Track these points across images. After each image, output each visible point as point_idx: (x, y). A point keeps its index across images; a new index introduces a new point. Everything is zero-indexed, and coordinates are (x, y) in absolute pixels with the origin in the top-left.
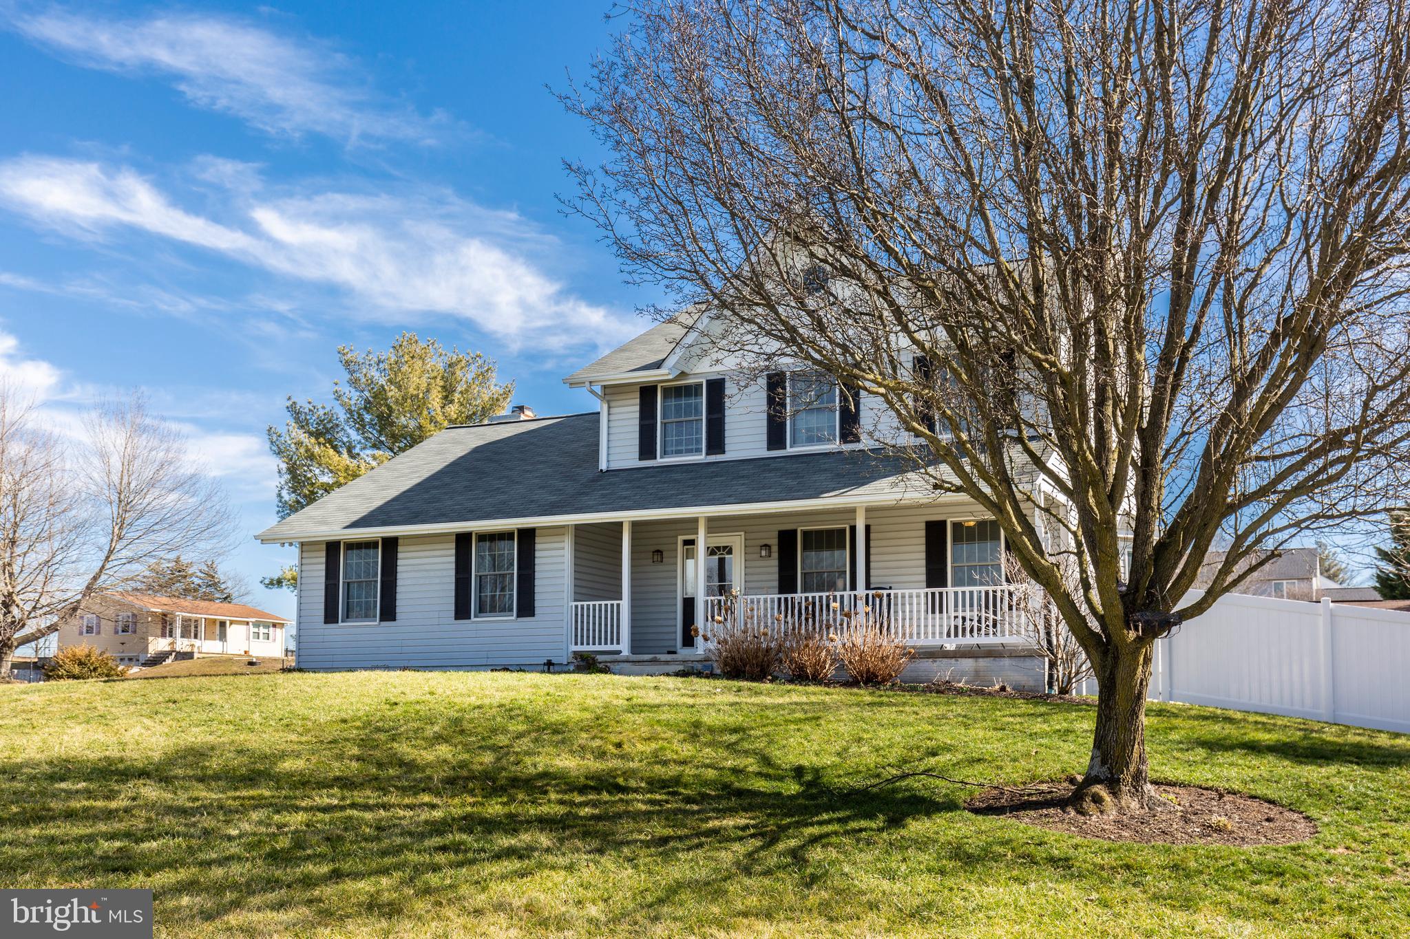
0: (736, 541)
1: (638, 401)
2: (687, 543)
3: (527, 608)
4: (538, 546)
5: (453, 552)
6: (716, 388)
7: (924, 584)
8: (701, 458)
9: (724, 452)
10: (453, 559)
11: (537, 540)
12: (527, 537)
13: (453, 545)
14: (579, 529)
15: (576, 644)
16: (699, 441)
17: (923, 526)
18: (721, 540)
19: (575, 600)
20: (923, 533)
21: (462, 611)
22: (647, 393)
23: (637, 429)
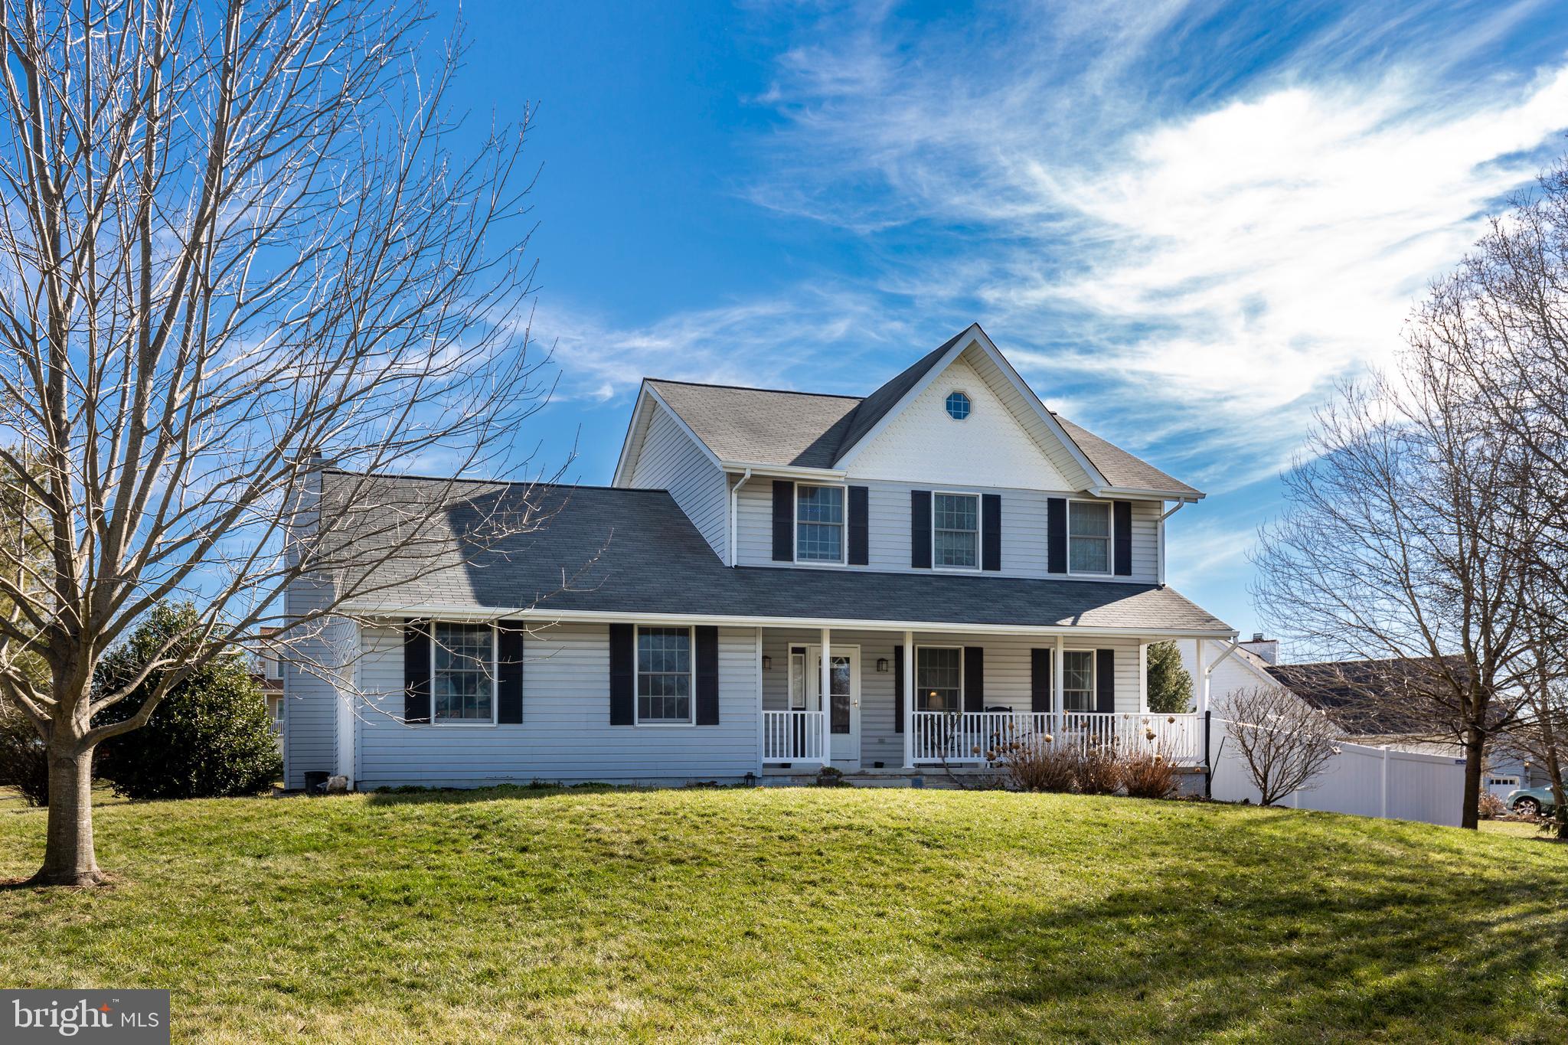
0: (855, 653)
1: (771, 496)
2: (795, 650)
3: (709, 714)
4: (721, 647)
5: (607, 645)
6: (859, 496)
7: (1030, 707)
8: (844, 565)
9: (866, 563)
10: (607, 653)
11: (720, 639)
12: (708, 637)
13: (607, 637)
14: (767, 632)
15: (767, 755)
16: (840, 547)
17: (1029, 652)
18: (842, 653)
19: (764, 708)
20: (1029, 659)
21: (621, 714)
22: (782, 489)
23: (770, 525)
